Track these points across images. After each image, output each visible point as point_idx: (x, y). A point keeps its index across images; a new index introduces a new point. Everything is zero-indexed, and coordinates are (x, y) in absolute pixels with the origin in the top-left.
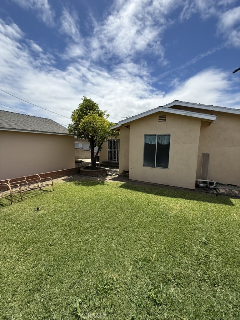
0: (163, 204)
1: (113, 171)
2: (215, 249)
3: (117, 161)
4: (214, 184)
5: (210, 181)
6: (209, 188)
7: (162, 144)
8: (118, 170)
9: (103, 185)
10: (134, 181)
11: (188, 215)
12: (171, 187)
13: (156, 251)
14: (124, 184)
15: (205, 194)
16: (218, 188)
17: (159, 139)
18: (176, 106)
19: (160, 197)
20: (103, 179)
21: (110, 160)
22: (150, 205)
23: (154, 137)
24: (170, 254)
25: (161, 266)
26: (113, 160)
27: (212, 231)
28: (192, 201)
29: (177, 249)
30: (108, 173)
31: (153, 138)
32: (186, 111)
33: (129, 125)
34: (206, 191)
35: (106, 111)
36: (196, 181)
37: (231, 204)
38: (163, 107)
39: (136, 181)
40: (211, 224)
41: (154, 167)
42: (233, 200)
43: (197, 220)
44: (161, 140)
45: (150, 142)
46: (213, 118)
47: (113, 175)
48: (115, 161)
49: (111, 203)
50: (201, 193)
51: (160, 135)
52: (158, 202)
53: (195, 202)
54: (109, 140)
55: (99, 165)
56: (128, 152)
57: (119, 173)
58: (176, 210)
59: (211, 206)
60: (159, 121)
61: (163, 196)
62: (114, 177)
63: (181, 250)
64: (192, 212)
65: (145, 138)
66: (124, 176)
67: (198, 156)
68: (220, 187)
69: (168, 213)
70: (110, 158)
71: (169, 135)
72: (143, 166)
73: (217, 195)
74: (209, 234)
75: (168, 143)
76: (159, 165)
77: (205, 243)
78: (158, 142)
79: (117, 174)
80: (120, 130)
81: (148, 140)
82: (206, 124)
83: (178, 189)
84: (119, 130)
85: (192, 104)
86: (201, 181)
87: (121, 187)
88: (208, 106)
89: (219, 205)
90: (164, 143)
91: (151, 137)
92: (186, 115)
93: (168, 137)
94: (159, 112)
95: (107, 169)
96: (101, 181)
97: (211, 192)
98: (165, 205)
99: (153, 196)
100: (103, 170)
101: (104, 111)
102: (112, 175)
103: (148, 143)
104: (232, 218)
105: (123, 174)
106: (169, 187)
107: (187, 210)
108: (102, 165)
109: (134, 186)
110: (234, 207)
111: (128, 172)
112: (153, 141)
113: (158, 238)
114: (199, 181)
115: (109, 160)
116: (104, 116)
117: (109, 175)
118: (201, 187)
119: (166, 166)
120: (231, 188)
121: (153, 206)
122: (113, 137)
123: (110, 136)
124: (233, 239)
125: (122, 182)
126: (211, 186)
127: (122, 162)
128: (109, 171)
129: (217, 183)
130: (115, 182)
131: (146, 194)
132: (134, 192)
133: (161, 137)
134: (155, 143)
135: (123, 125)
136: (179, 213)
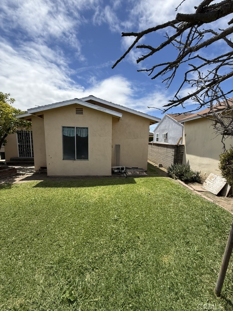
0: (84, 194)
1: (27, 169)
2: (123, 222)
3: (32, 157)
4: (124, 169)
5: (121, 167)
6: (121, 173)
7: (81, 136)
8: (34, 167)
9: (10, 188)
10: (53, 177)
11: (105, 199)
12: (92, 177)
13: (73, 246)
14: (41, 182)
15: (118, 178)
16: (127, 172)
17: (77, 132)
18: (92, 101)
19: (81, 188)
20: (10, 181)
21: (22, 156)
22: (70, 199)
23: (73, 129)
24: (88, 242)
25: (78, 258)
26: (26, 156)
27: (122, 208)
28: (108, 186)
29: (94, 234)
30: (18, 172)
31: (72, 131)
32: (100, 107)
33: (43, 115)
34: (119, 176)
35: (9, 95)
36: (112, 169)
37: (134, 182)
38: (79, 99)
39: (56, 177)
40: (121, 202)
41: (75, 160)
42: (136, 179)
43: (112, 202)
44: (79, 133)
45: (69, 134)
46: (120, 115)
47: (27, 173)
48: (29, 157)
49: (21, 209)
50: (116, 178)
51: (78, 128)
52: (79, 194)
53: (111, 186)
54: (18, 132)
55: (5, 163)
56: (43, 145)
57: (35, 170)
58: (95, 197)
59: (122, 187)
60: (76, 114)
61: (84, 187)
62: (27, 176)
63: (97, 234)
64: (108, 196)
65: (63, 130)
66: (42, 173)
67: (112, 147)
68: (128, 171)
69: (88, 202)
70: (22, 154)
71: (87, 128)
72: (63, 159)
73: (126, 178)
74: (120, 211)
75: (87, 136)
76: (79, 158)
77: (116, 220)
78: (77, 135)
79: (32, 172)
80: (32, 120)
81: (67, 133)
82: (116, 120)
83: (98, 178)
84: (30, 120)
85: (105, 101)
86: (116, 168)
87: (37, 186)
88: (117, 105)
89: (127, 185)
90: (83, 135)
91: (69, 129)
92: (100, 110)
93: (86, 130)
94: (76, 104)
95: (16, 167)
96: (6, 184)
97: (123, 176)
98: (85, 196)
99: (74, 189)
100: (10, 170)
101: (6, 94)
102: (24, 174)
103: (66, 135)
104: (134, 193)
105: (40, 171)
106: (91, 177)
107: (104, 195)
108: (9, 164)
109: (53, 182)
110: (136, 184)
111: (46, 168)
112: (72, 133)
113: (76, 231)
114: (114, 168)
115: (20, 156)
116: (7, 100)
117: (20, 174)
118: (116, 173)
119: (86, 158)
120: (135, 170)
121: (74, 199)
122: (23, 128)
123: (18, 126)
124: (135, 209)
125: (38, 181)
126: (122, 171)
127: (37, 158)
128: (20, 169)
129: (126, 168)
130: (29, 181)
131: (66, 189)
132: (52, 189)
133: (79, 130)
134: (74, 136)
135: (34, 114)
136: (98, 199)
